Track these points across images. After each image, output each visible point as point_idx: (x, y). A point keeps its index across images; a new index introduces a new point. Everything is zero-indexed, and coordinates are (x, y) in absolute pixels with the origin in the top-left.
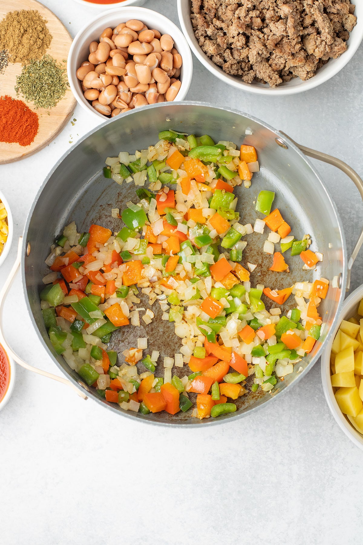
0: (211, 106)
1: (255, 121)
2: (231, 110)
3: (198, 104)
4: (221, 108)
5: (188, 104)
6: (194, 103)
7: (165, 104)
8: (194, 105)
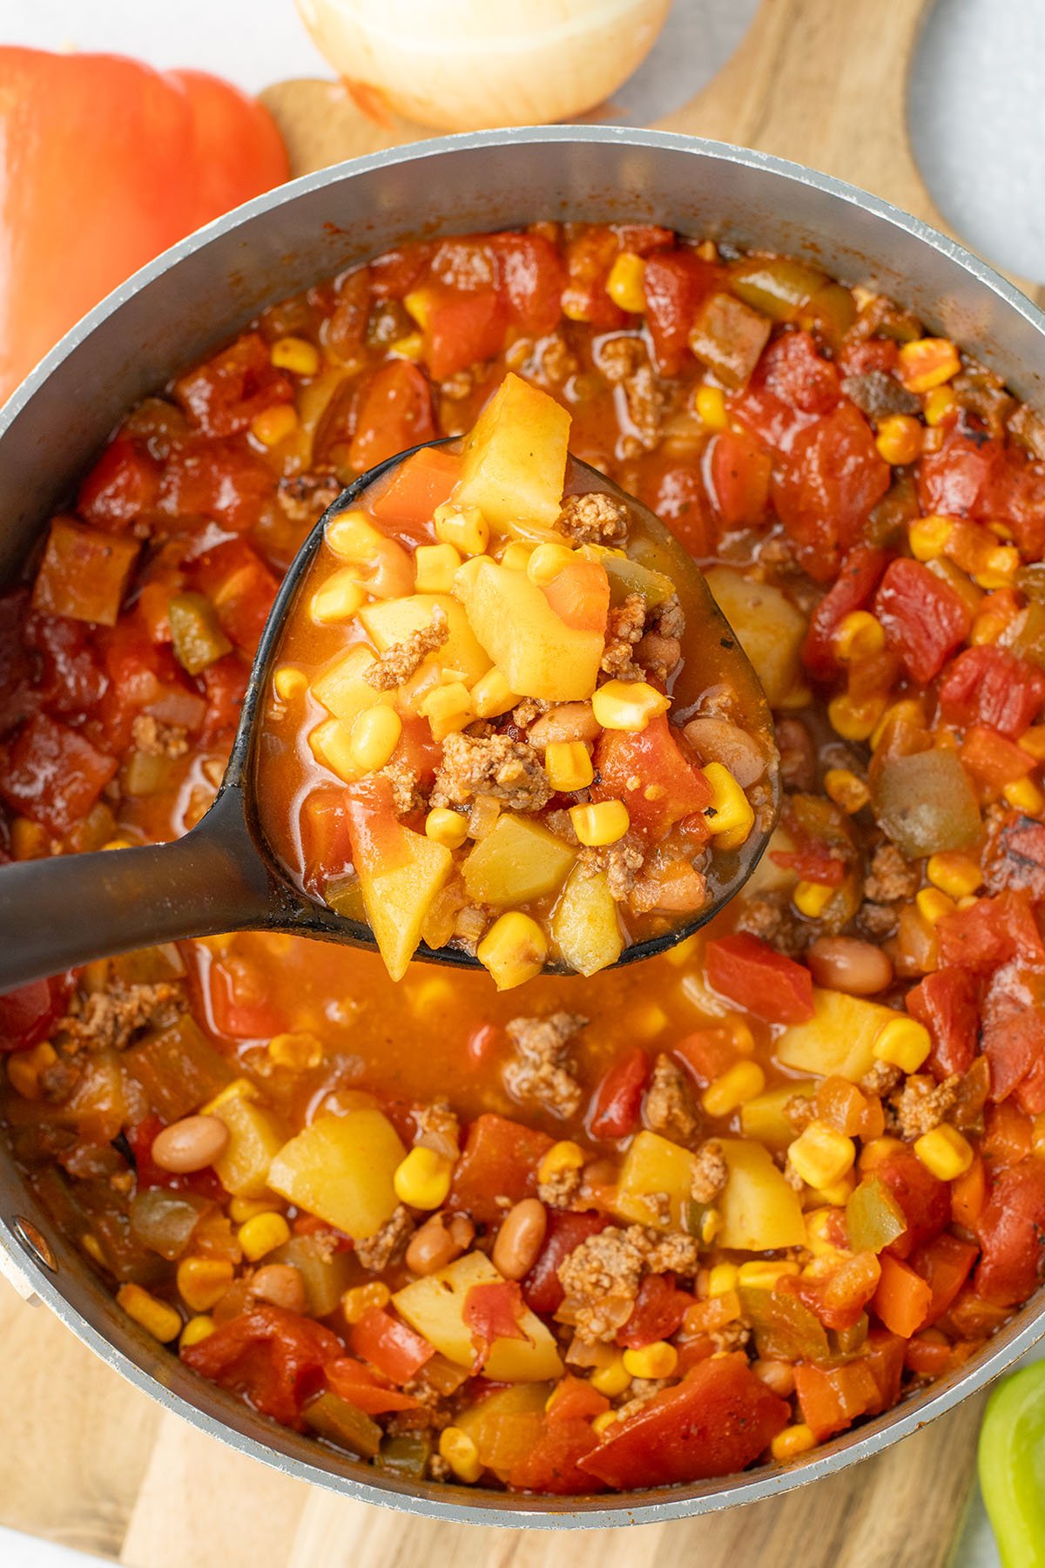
0: (807, 182)
1: (981, 279)
2: (889, 213)
3: (757, 160)
4: (847, 198)
5: (711, 154)
6: (737, 155)
7: (616, 135)
8: (739, 161)
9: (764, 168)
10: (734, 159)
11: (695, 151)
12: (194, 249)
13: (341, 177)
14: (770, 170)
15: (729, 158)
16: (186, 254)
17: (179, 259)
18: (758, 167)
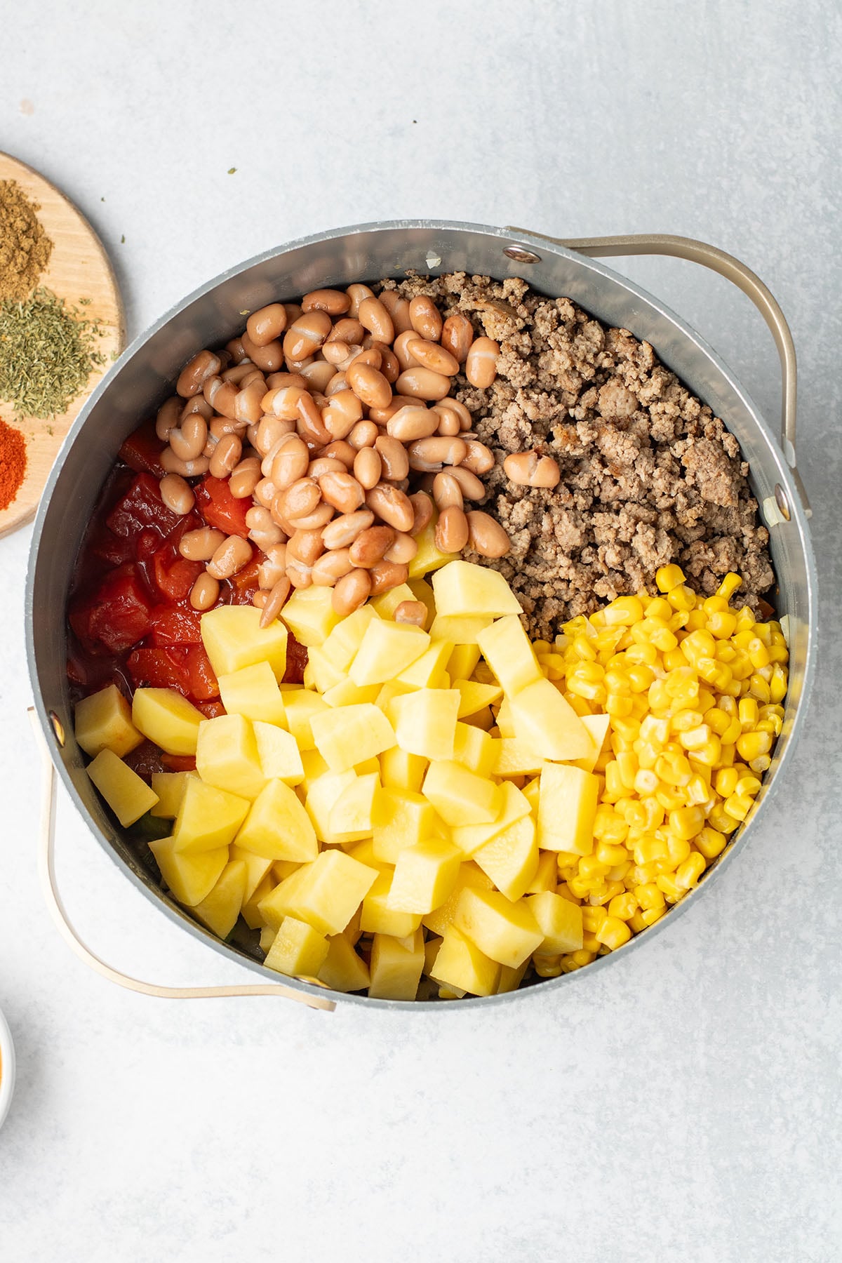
9: (306, 244)
10: (289, 250)
11: (267, 258)
12: (63, 464)
13: (109, 383)
14: (309, 243)
15: (286, 251)
16: (60, 469)
17: (59, 473)
18: (303, 246)
